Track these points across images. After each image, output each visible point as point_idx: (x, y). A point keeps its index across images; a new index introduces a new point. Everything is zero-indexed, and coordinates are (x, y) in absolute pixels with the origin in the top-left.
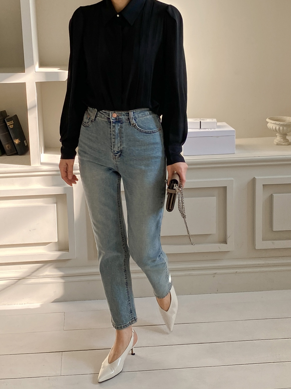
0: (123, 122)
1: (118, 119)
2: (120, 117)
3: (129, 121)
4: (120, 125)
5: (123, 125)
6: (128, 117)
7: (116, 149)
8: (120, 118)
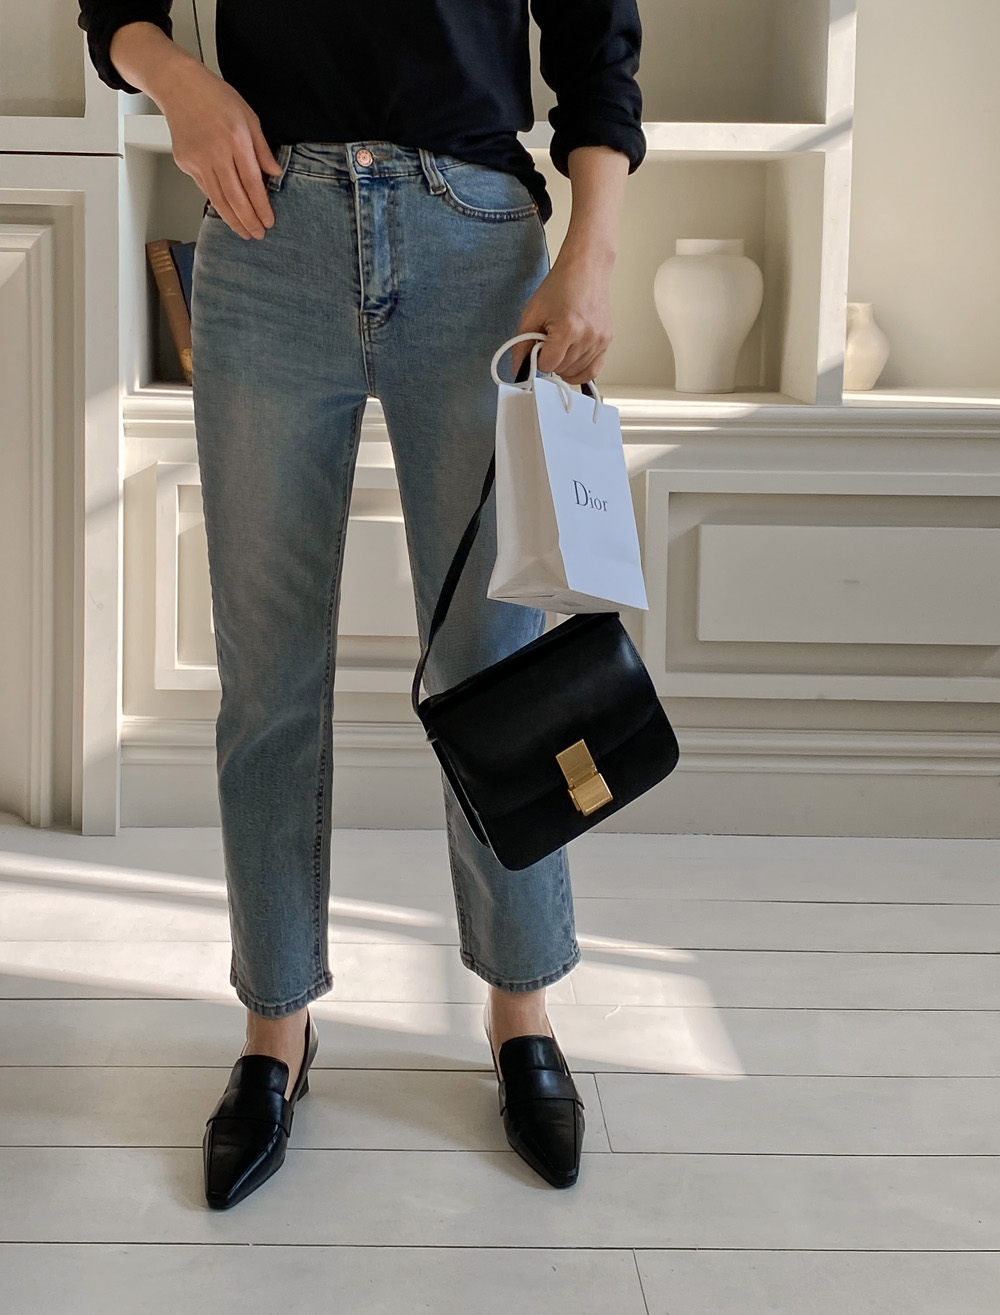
0: (400, 183)
1: (380, 173)
2: (385, 164)
3: (420, 177)
4: (389, 196)
5: (401, 193)
6: (415, 163)
7: (375, 290)
8: (384, 168)
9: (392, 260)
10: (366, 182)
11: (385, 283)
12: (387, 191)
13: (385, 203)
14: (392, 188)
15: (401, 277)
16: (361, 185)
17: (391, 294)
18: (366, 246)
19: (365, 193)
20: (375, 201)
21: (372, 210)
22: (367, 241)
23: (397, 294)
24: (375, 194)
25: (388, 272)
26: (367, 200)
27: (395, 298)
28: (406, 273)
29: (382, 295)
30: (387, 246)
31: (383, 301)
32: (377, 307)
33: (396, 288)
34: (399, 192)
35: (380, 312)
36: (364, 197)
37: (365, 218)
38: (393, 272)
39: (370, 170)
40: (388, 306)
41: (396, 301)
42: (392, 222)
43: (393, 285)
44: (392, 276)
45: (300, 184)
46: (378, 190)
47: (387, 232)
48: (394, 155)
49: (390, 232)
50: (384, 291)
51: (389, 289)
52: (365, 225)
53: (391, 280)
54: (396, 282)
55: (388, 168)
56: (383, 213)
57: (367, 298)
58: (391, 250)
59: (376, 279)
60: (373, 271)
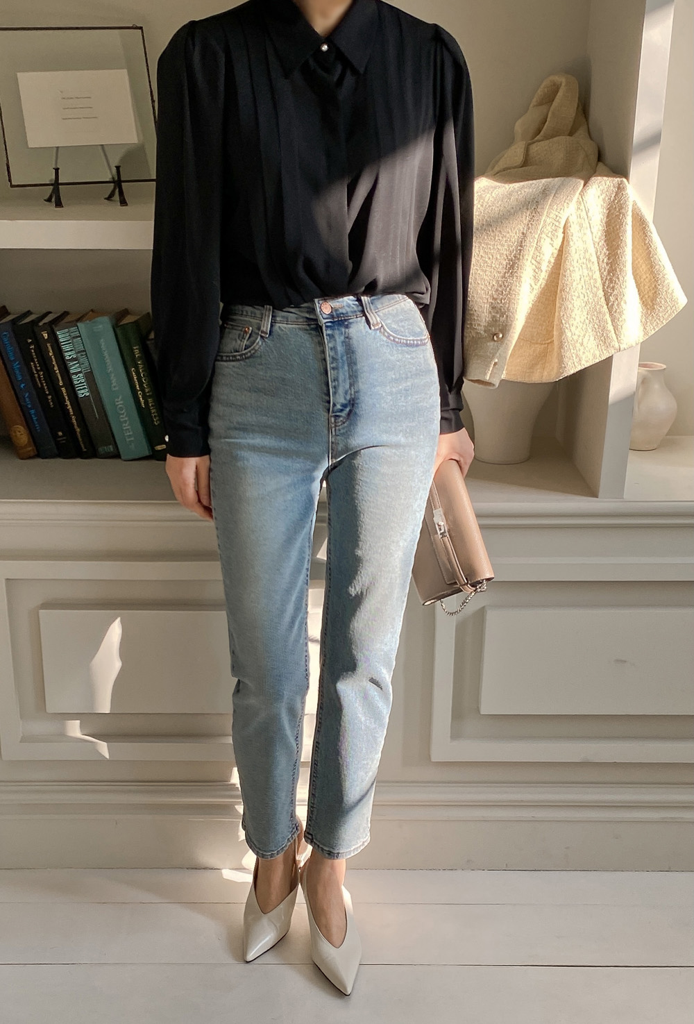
0: (350, 323)
1: (337, 317)
2: (340, 311)
6: (359, 309)
7: (340, 399)
8: (339, 314)
9: (351, 377)
10: (329, 324)
11: (346, 393)
12: (343, 330)
13: (343, 339)
14: (346, 327)
15: (358, 388)
16: (327, 327)
17: (350, 401)
18: (333, 369)
19: (329, 332)
20: (337, 337)
21: (336, 344)
23: (355, 400)
24: (337, 332)
25: (348, 386)
26: (331, 336)
27: (354, 402)
28: (360, 385)
29: (344, 402)
30: (346, 368)
31: (344, 406)
32: (341, 411)
33: (353, 397)
34: (351, 330)
35: (344, 414)
36: (329, 335)
37: (331, 349)
38: (351, 385)
39: (331, 316)
40: (348, 409)
41: (353, 405)
42: (349, 351)
43: (351, 395)
44: (350, 388)
45: (282, 330)
46: (338, 329)
47: (345, 358)
48: (345, 304)
49: (347, 358)
50: (345, 399)
51: (348, 397)
52: (332, 354)
53: (349, 391)
54: (353, 393)
55: (343, 314)
56: (343, 346)
57: (334, 405)
58: (349, 370)
59: (341, 391)
60: (338, 385)
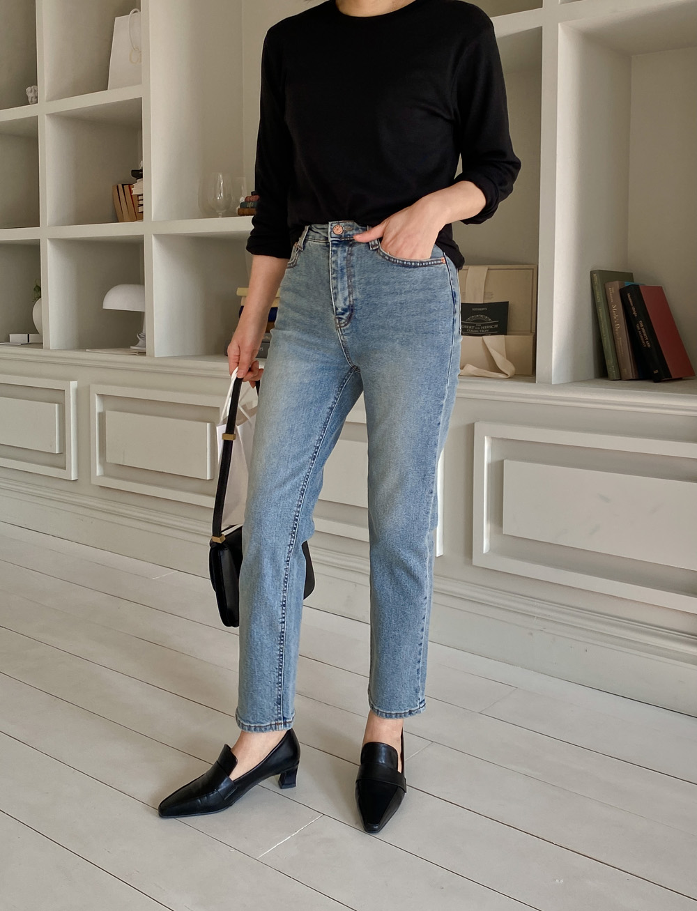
9: (349, 287)
10: (336, 242)
11: (345, 300)
12: (347, 248)
13: (346, 254)
14: (351, 246)
15: (354, 297)
16: (333, 244)
17: (349, 306)
18: (334, 278)
19: (334, 248)
20: (339, 253)
21: (338, 258)
22: (334, 276)
23: (352, 306)
24: (340, 249)
25: (346, 293)
26: (335, 252)
27: (351, 308)
28: (357, 294)
29: (344, 307)
30: (346, 278)
31: (345, 310)
32: (343, 314)
33: (352, 303)
34: (354, 248)
35: (344, 317)
36: (334, 251)
38: (350, 294)
40: (348, 313)
41: (352, 310)
42: (350, 265)
44: (349, 296)
46: (342, 247)
48: (355, 228)
49: (347, 270)
50: (345, 305)
51: (347, 303)
52: (333, 266)
53: (348, 299)
54: (351, 300)
55: (349, 235)
56: (344, 260)
57: (337, 309)
58: (348, 281)
59: (340, 297)
60: (339, 292)
